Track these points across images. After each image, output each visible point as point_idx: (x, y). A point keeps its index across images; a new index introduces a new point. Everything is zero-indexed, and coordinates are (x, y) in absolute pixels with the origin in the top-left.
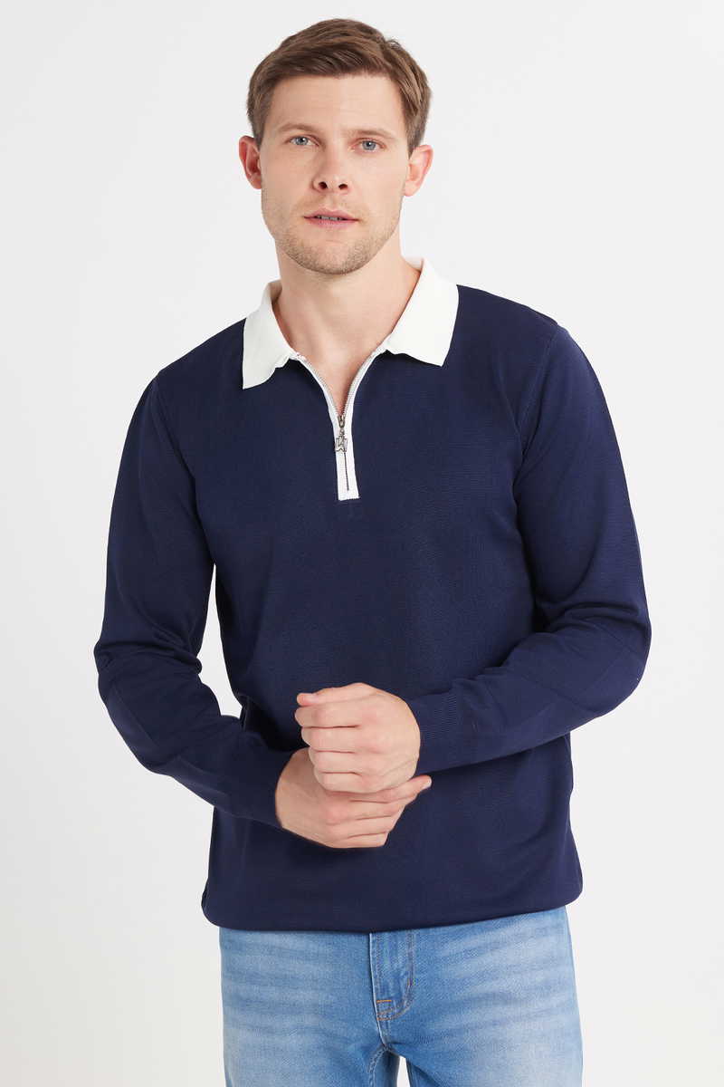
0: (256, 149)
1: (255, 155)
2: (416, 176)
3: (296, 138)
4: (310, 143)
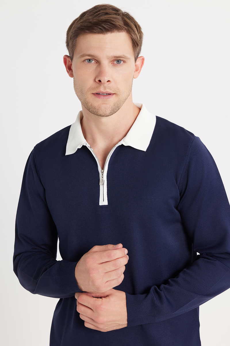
0: (70, 61)
1: (70, 63)
2: (137, 70)
3: (87, 59)
4: (93, 62)
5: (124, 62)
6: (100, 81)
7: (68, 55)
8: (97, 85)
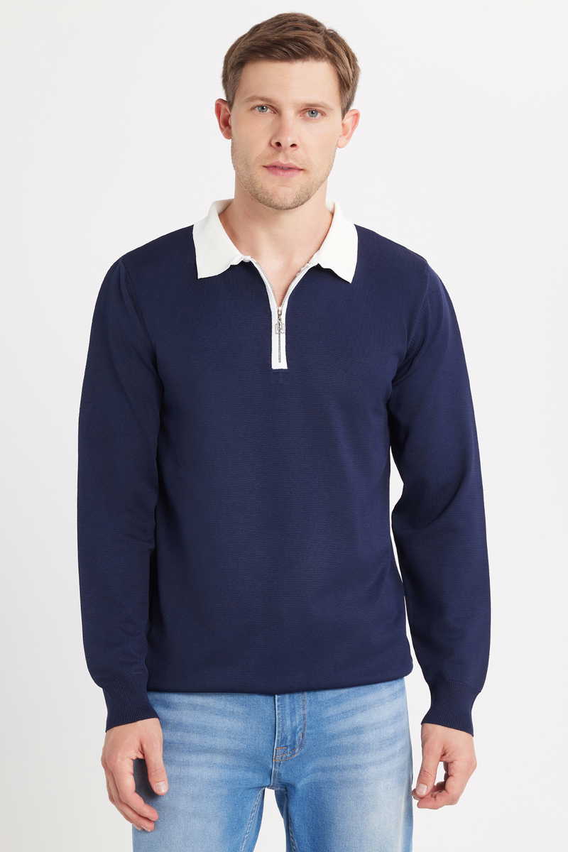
0: (228, 110)
1: (227, 114)
2: (346, 132)
3: (258, 106)
4: (268, 110)
5: (323, 114)
6: (279, 144)
7: (225, 98)
8: (274, 151)
